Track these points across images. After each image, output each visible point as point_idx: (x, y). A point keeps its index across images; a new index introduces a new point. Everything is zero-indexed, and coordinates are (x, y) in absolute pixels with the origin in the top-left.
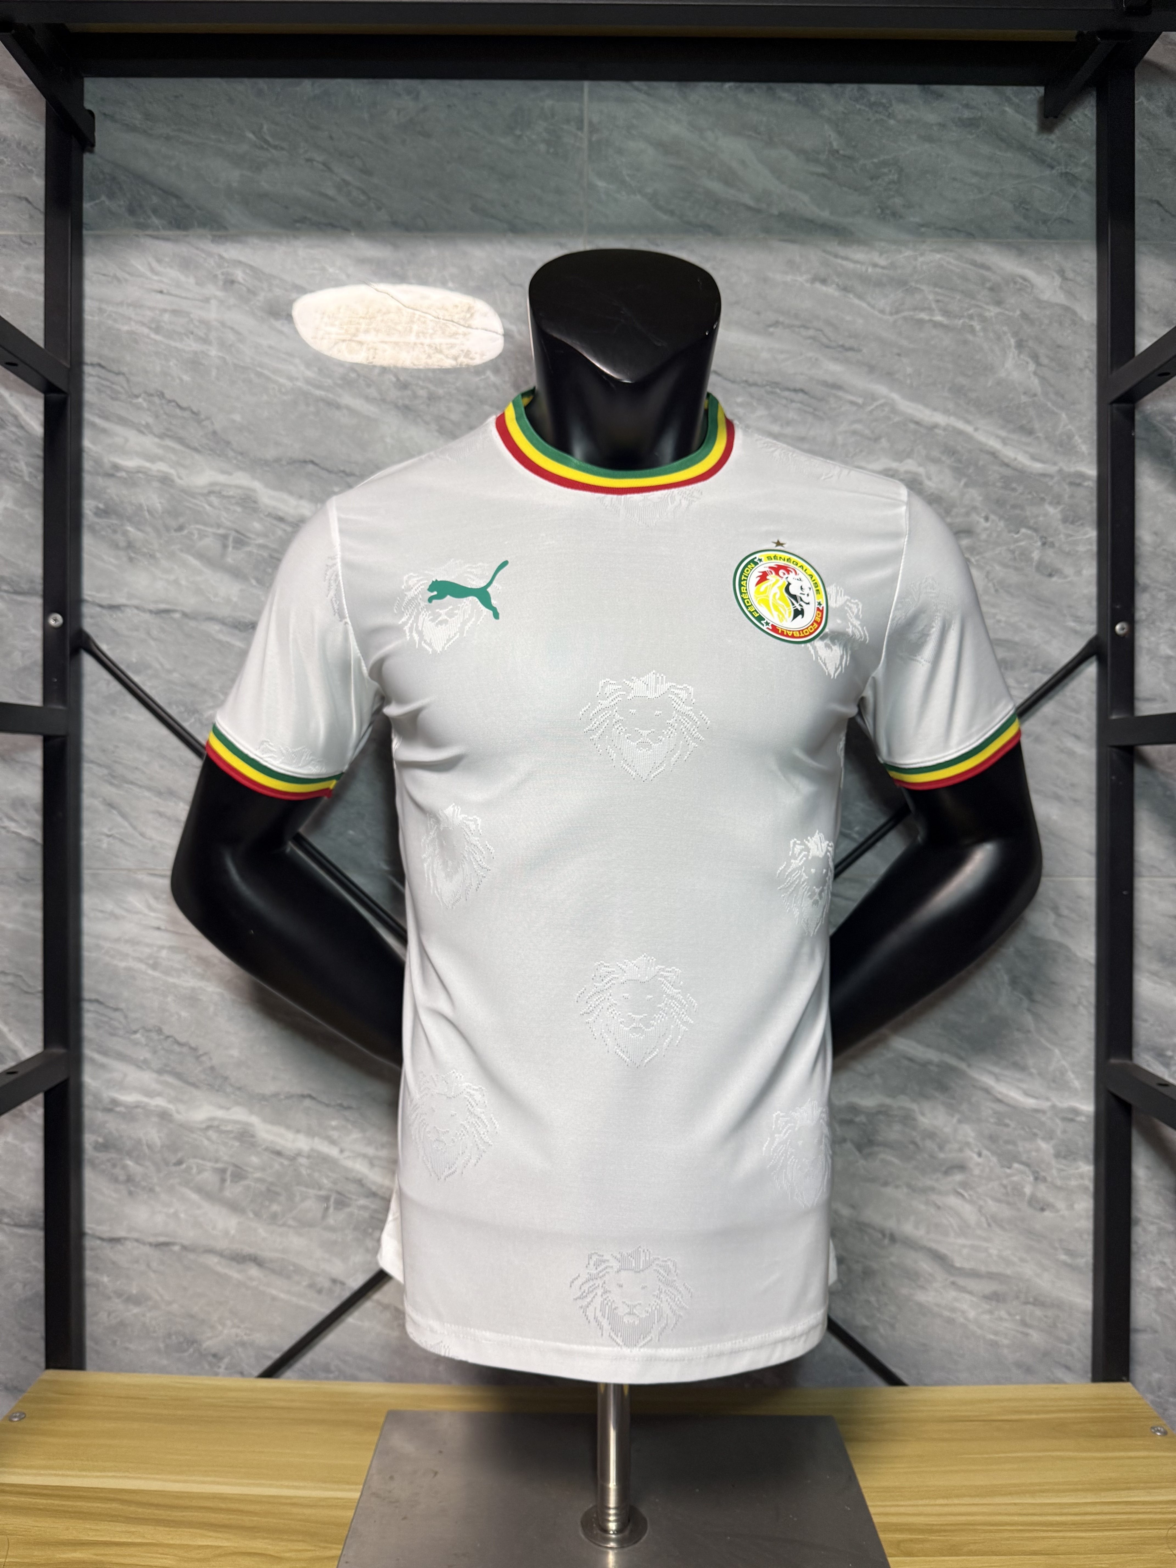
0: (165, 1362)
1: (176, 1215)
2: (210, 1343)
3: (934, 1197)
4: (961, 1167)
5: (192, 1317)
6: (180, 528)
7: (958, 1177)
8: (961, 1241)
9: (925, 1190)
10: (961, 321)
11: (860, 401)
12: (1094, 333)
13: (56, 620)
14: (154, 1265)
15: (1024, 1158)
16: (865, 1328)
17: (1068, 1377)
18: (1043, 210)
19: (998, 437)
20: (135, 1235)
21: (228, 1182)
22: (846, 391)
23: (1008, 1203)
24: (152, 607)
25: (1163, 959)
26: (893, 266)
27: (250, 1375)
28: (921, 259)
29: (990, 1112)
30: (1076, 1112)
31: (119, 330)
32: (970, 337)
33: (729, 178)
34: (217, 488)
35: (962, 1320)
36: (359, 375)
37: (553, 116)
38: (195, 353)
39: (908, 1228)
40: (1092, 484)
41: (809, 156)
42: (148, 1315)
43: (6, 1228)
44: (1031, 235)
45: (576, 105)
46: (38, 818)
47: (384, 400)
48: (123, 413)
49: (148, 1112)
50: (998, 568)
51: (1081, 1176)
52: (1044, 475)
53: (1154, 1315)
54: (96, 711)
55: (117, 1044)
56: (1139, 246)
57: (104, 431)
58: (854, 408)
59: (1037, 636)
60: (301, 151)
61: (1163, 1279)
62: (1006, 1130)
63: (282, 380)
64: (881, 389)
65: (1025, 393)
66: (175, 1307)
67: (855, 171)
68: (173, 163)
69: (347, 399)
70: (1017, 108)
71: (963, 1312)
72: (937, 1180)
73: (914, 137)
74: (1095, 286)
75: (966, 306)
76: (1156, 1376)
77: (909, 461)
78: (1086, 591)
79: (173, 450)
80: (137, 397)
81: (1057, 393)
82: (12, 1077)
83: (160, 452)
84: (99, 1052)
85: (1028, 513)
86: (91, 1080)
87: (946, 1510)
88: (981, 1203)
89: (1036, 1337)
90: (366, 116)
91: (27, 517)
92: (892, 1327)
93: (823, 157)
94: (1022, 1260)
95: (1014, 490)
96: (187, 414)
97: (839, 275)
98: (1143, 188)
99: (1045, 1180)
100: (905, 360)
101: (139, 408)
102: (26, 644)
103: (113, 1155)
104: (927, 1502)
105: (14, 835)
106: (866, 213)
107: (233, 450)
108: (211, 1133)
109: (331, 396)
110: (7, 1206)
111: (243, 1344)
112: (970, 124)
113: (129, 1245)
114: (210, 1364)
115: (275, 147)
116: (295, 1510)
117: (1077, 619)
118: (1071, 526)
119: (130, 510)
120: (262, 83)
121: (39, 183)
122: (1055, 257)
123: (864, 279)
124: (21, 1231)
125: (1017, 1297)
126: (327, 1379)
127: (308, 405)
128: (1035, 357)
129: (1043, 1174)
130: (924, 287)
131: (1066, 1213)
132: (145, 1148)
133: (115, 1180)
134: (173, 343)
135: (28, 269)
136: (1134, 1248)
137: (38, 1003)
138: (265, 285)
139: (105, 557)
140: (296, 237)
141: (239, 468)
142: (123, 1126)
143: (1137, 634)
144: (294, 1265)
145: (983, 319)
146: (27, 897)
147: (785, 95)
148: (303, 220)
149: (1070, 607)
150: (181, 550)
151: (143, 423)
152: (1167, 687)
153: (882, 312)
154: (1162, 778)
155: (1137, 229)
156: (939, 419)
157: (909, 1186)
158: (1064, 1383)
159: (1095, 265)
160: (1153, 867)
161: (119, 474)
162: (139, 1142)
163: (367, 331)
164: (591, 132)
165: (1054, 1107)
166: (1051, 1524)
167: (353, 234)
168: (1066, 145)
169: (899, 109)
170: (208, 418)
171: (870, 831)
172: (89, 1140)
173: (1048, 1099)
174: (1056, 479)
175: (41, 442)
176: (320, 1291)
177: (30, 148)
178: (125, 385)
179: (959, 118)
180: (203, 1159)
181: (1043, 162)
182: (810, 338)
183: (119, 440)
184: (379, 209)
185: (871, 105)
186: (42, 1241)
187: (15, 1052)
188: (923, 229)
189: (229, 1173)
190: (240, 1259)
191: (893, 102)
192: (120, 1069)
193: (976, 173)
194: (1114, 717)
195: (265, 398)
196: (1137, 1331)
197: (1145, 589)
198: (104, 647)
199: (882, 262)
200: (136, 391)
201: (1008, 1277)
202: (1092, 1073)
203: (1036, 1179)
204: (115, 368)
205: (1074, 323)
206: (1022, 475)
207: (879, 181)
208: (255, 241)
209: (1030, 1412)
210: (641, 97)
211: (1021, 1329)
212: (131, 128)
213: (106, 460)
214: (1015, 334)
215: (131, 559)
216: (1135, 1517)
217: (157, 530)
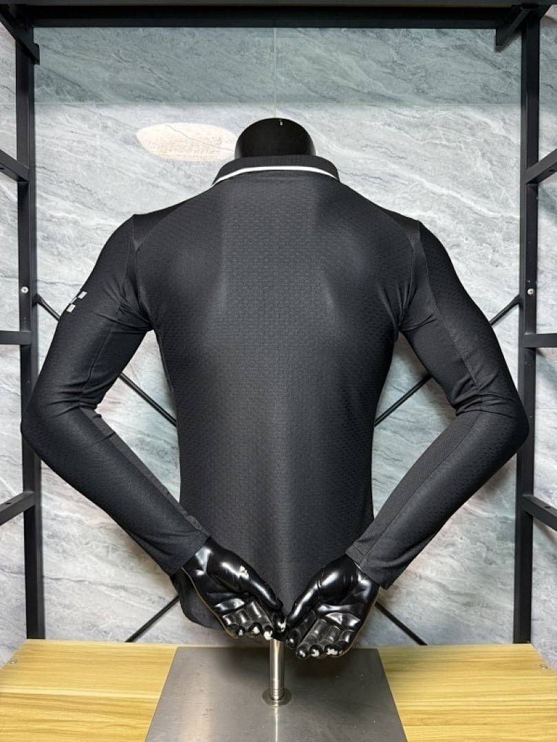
0: (82, 635)
1: (86, 568)
2: (103, 627)
3: (440, 558)
4: (453, 545)
5: (94, 614)
6: (83, 246)
7: (451, 549)
8: (453, 579)
9: (435, 555)
10: (455, 144)
11: (407, 183)
12: (519, 149)
13: (25, 290)
14: (76, 590)
15: (482, 540)
16: (407, 618)
17: (502, 641)
18: (495, 90)
19: (473, 200)
20: (67, 577)
21: (110, 553)
22: (400, 178)
23: (475, 561)
24: (71, 283)
25: (548, 447)
26: (423, 117)
27: (122, 641)
28: (436, 114)
29: (466, 519)
30: (507, 518)
31: (52, 150)
32: (459, 152)
33: (344, 75)
34: (100, 226)
35: (452, 615)
36: (167, 172)
37: (259, 45)
38: (89, 162)
39: (427, 573)
40: (517, 222)
41: (382, 64)
42: (74, 614)
43: (7, 574)
44: (489, 102)
45: (270, 39)
46: (19, 383)
47: (179, 184)
48: (55, 190)
49: (72, 520)
50: (472, 263)
51: (509, 548)
52: (495, 218)
53: (542, 612)
54: (45, 332)
55: (56, 489)
56: (542, 107)
57: (46, 199)
58: (404, 186)
59: (490, 295)
60: (138, 63)
61: (546, 596)
62: (474, 527)
63: (130, 174)
64: (417, 177)
65: (485, 179)
66: (86, 610)
67: (405, 71)
68: (77, 69)
69: (162, 184)
70: (483, 40)
71: (453, 611)
72: (442, 550)
73: (433, 54)
74: (520, 126)
75: (458, 136)
76: (543, 640)
77: (430, 212)
78: (514, 274)
79: (79, 208)
80: (62, 183)
81: (501, 179)
82: (9, 505)
83: (73, 209)
84: (48, 492)
85: (486, 237)
86: (46, 506)
87: (445, 703)
88: (462, 561)
89: (487, 623)
90: (169, 45)
91: (10, 240)
92: (420, 618)
93: (389, 64)
94: (481, 587)
95: (480, 225)
96: (86, 191)
97: (397, 122)
98: (544, 78)
99: (492, 550)
100: (428, 163)
101: (62, 188)
102: (11, 301)
103: (56, 540)
104: (436, 700)
105: (7, 392)
106: (410, 92)
107: (108, 208)
108: (102, 530)
109: (154, 182)
110: (7, 564)
111: (118, 627)
112: (461, 48)
113: (64, 581)
114: (103, 635)
115: (126, 61)
116: (142, 705)
117: (509, 287)
118: (507, 243)
119: (59, 237)
120: (119, 30)
121: (14, 79)
122: (500, 112)
123: (409, 124)
124: (14, 575)
125: (478, 604)
126: (158, 643)
127: (143, 186)
128: (491, 161)
129: (491, 547)
130: (437, 127)
131: (501, 565)
132: (71, 537)
133: (58, 552)
134: (78, 157)
135: (8, 121)
136: (533, 581)
137: (20, 470)
138: (122, 128)
139: (48, 260)
140: (136, 105)
141: (110, 216)
142: (61, 527)
143: (538, 294)
144: (141, 590)
145: (466, 143)
146: (13, 420)
147: (371, 34)
148: (140, 97)
149: (506, 281)
150: (84, 256)
151: (65, 195)
152: (552, 319)
153: (417, 140)
154: (549, 363)
155: (541, 99)
156: (445, 191)
157: (428, 553)
158: (500, 644)
159: (520, 116)
160: (544, 404)
161: (54, 220)
162: (68, 534)
163: (171, 151)
164: (277, 53)
165: (496, 516)
166: (492, 710)
167: (164, 103)
168: (506, 58)
169: (426, 41)
170: (95, 193)
171: (411, 388)
172: (45, 533)
173: (493, 513)
174: (500, 220)
175: (17, 205)
176: (153, 603)
177: (8, 62)
178: (55, 176)
179: (456, 46)
180: (99, 542)
181: (495, 66)
182: (383, 152)
183: (53, 204)
184: (176, 91)
185: (412, 39)
186: (24, 580)
187: (10, 493)
188: (437, 99)
189: (111, 547)
190: (117, 588)
191: (423, 37)
192: (59, 500)
193: (463, 72)
194: (527, 334)
195: (122, 183)
196: (535, 620)
197: (542, 272)
198: (48, 302)
199: (418, 116)
200: (61, 180)
201: (474, 595)
202: (514, 500)
203: (488, 550)
204: (50, 168)
205: (509, 144)
206: (484, 218)
207: (417, 76)
208: (117, 107)
209: (483, 658)
210: (302, 35)
211: (480, 619)
212: (56, 52)
213: (47, 213)
214: (481, 150)
215: (60, 260)
216: (532, 707)
217: (71, 246)
